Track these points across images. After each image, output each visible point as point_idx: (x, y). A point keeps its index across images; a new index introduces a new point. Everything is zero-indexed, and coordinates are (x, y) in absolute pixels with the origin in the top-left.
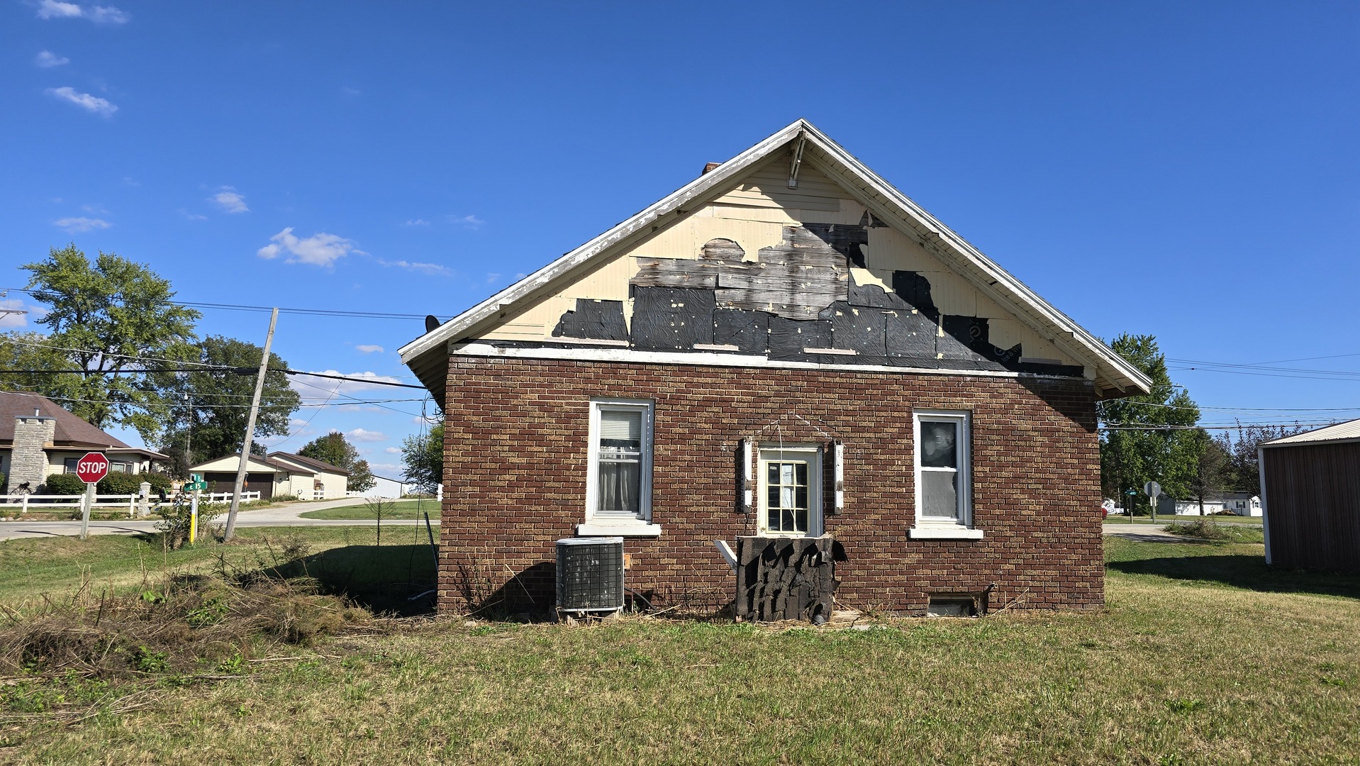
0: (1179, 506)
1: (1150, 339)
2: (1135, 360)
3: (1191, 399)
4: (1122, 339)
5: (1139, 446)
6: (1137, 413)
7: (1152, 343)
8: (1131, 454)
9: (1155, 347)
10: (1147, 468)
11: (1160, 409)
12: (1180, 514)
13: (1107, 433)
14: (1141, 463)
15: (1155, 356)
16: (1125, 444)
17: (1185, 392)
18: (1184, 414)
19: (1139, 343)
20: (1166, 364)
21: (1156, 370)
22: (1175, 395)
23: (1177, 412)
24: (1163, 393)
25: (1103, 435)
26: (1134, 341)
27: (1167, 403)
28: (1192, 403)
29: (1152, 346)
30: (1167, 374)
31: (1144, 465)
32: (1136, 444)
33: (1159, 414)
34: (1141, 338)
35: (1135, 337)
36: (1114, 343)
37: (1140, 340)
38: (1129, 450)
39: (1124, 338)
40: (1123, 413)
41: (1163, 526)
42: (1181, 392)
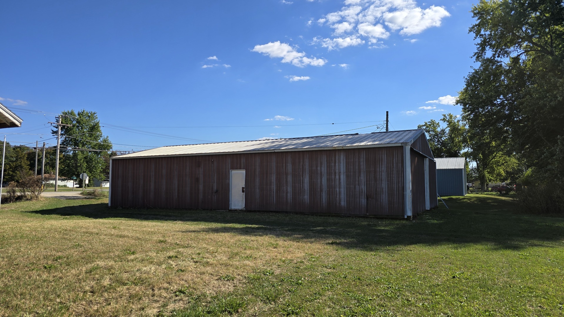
0: (104, 183)
1: (94, 113)
2: (87, 121)
3: (109, 140)
4: (82, 112)
5: (85, 158)
6: (86, 144)
7: (95, 115)
8: (82, 161)
9: (96, 117)
10: (89, 168)
11: (96, 143)
12: (103, 186)
13: (72, 152)
14: (86, 165)
15: (96, 121)
16: (79, 157)
17: (107, 137)
18: (105, 146)
19: (89, 114)
20: (100, 125)
21: (96, 127)
22: (103, 138)
23: (103, 145)
24: (98, 137)
25: (70, 153)
26: (87, 113)
27: (99, 141)
28: (110, 142)
29: (95, 117)
30: (101, 129)
31: (87, 166)
32: (84, 157)
33: (95, 145)
34: (91, 112)
35: (88, 112)
36: (79, 113)
37: (90, 113)
38: (81, 160)
39: (83, 111)
40: (80, 144)
41: (80, 192)
42: (105, 137)
